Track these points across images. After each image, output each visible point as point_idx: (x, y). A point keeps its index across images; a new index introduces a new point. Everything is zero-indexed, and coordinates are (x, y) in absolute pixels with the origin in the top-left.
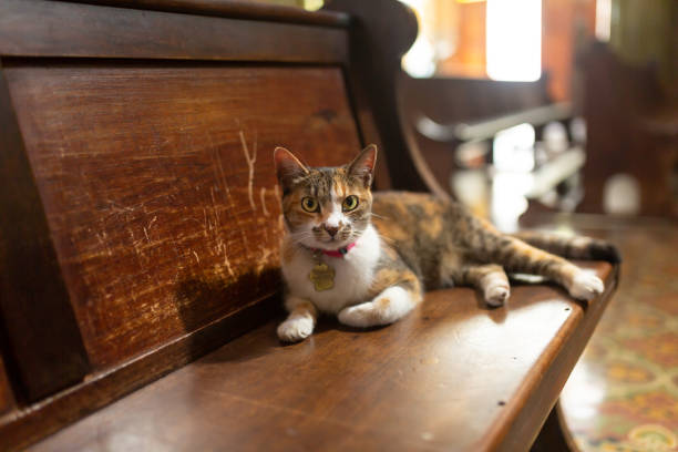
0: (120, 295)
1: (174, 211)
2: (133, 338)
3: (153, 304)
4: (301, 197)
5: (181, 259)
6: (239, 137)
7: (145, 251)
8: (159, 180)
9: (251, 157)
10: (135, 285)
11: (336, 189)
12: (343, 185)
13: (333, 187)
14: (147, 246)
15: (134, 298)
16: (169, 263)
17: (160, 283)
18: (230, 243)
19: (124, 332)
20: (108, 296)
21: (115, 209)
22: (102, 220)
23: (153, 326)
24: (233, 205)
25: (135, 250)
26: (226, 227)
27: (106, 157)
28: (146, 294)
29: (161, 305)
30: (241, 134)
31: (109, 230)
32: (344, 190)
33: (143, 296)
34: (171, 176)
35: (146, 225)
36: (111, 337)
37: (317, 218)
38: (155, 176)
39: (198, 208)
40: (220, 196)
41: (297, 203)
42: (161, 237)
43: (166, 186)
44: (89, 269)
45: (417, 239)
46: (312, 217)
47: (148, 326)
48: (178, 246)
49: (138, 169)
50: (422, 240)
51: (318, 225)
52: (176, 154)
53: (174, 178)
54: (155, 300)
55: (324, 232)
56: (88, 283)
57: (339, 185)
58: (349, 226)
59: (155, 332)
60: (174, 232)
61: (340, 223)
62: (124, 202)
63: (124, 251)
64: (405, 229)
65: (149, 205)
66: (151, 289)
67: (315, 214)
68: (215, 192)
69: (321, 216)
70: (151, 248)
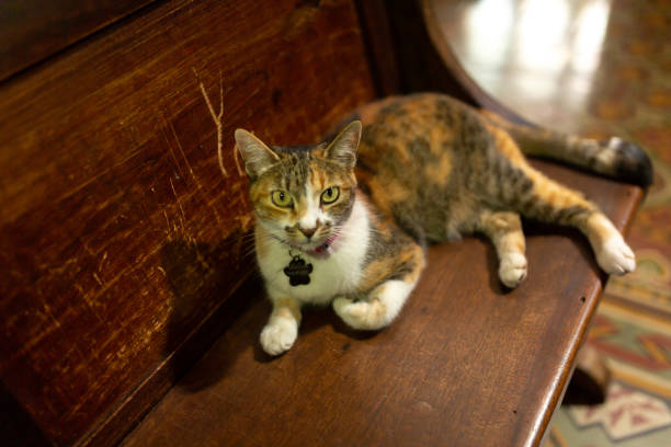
0: (78, 362)
1: (127, 234)
2: (102, 396)
3: (119, 348)
4: (270, 189)
5: (145, 284)
6: (200, 93)
7: (100, 299)
8: (102, 206)
9: (217, 113)
10: (94, 342)
11: (312, 180)
12: (321, 174)
13: (309, 179)
14: (101, 292)
15: (96, 355)
16: (131, 296)
17: (123, 324)
18: (200, 234)
19: (91, 395)
20: (65, 370)
21: (52, 272)
22: (40, 292)
23: (123, 372)
24: (200, 187)
25: (87, 304)
26: (194, 219)
27: (27, 216)
28: (109, 345)
29: (128, 345)
30: (202, 86)
31: (50, 301)
32: (322, 181)
33: (105, 349)
34: (117, 192)
35: (95, 269)
36: (77, 408)
37: (289, 215)
38: (97, 203)
39: (157, 214)
40: (183, 185)
41: (266, 196)
42: (116, 273)
43: (112, 208)
44: (36, 355)
45: (421, 194)
46: (285, 214)
47: (118, 373)
48: (139, 272)
49: (73, 206)
50: (427, 193)
51: (292, 225)
52: (120, 161)
53: (121, 193)
54: (120, 344)
55: (299, 233)
56: (38, 369)
57: (316, 174)
58: (328, 224)
59: (125, 376)
60: (131, 258)
61: (318, 222)
62: (63, 257)
63: (75, 313)
64: (406, 184)
65: (94, 244)
66: (115, 334)
67: (287, 211)
68: (175, 183)
69: (295, 214)
70: (106, 293)
